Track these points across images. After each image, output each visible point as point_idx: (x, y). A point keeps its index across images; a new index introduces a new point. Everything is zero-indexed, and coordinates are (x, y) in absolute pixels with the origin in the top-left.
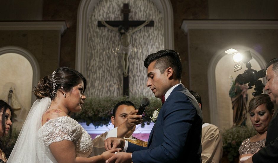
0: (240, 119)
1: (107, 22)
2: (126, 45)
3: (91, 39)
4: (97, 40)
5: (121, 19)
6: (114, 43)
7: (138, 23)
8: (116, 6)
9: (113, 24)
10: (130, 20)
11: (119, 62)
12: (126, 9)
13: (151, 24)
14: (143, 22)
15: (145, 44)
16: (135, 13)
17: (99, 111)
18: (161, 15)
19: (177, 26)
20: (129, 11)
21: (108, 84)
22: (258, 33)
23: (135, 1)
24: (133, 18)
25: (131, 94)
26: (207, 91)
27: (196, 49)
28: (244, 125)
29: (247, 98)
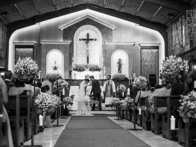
1: (82, 39)
2: (88, 47)
3: (77, 44)
4: (79, 45)
5: (86, 38)
6: (84, 46)
7: (92, 40)
8: (85, 34)
9: (83, 40)
11: (86, 52)
12: (88, 35)
13: (96, 40)
15: (94, 46)
16: (91, 36)
17: (81, 68)
18: (99, 37)
19: (103, 42)
21: (82, 58)
22: (126, 46)
23: (91, 32)
24: (90, 38)
25: (89, 62)
26: (111, 63)
27: (108, 50)
28: (121, 72)
29: (122, 65)
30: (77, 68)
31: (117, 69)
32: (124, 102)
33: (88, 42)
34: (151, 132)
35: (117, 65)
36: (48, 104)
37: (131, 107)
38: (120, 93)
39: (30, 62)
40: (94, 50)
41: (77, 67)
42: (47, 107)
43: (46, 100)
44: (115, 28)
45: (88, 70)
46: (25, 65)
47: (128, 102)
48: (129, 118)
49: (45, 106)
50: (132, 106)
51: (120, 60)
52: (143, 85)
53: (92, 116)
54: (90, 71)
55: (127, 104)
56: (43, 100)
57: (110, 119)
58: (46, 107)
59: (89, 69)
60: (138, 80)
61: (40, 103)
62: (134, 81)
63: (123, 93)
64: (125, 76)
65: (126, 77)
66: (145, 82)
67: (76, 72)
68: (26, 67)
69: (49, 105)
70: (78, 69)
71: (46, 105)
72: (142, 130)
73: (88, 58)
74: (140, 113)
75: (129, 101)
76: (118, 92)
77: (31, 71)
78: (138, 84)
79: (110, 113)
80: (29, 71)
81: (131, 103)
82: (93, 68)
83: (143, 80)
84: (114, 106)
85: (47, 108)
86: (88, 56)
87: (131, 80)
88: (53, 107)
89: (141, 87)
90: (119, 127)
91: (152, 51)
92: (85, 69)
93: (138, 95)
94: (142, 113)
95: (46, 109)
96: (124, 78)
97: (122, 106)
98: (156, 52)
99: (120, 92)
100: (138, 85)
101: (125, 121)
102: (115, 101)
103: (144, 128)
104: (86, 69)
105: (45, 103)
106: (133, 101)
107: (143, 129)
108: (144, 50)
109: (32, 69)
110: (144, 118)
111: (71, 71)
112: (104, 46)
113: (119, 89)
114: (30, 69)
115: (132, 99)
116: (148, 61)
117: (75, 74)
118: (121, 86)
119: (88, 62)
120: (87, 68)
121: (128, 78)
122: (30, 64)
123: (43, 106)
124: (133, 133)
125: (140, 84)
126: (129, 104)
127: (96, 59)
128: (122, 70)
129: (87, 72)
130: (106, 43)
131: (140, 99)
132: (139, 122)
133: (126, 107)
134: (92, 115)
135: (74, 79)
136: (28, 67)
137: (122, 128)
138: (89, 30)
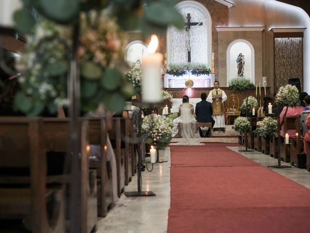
0: (240, 72)
2: (189, 36)
7: (195, 24)
10: (191, 22)
11: (186, 44)
13: (201, 24)
14: (198, 23)
17: (178, 70)
18: (206, 19)
19: (213, 28)
20: (190, 18)
21: (181, 55)
22: (251, 32)
23: (193, 12)
24: (193, 20)
25: (192, 59)
26: (226, 61)
27: (222, 41)
28: (242, 75)
29: (244, 63)
30: (172, 70)
31: (237, 70)
32: (263, 124)
33: (190, 27)
34: (306, 171)
35: (236, 64)
36: (161, 130)
37: (274, 133)
38: (249, 110)
39: (136, 69)
40: (199, 42)
41: (173, 68)
42: (160, 134)
43: (158, 125)
44: (232, 5)
45: (191, 73)
46: (128, 73)
47: (268, 125)
48: (263, 148)
49: (156, 134)
50: (274, 131)
51: (241, 55)
52: (292, 98)
53: (201, 146)
54: (193, 74)
55: (267, 128)
56: (153, 124)
57: (233, 150)
58: (158, 135)
59: (192, 70)
60: (286, 91)
61: (149, 130)
62: (279, 92)
63: (254, 110)
64: (249, 81)
65: (251, 82)
66: (297, 93)
67: (171, 77)
68: (130, 76)
69: (163, 132)
70: (175, 71)
71: (159, 133)
72: (291, 167)
73: (189, 53)
74: (287, 142)
75: (271, 123)
76: (245, 109)
77: (137, 82)
78: (286, 96)
79: (229, 140)
80: (134, 82)
81: (274, 125)
82: (198, 70)
83: (293, 90)
84: (240, 130)
85: (160, 136)
86: (189, 51)
87: (258, 88)
88: (168, 135)
89: (290, 101)
90: (253, 164)
91: (292, 41)
92: (185, 70)
93: (283, 113)
94: (289, 142)
95: (158, 138)
96: (248, 84)
97: (259, 131)
98: (299, 42)
99: (249, 108)
100: (286, 99)
101: (257, 153)
102: (240, 123)
103: (293, 164)
104: (187, 71)
105: (158, 130)
106: (276, 123)
107: (293, 167)
108: (279, 39)
109: (139, 79)
110: (294, 149)
111: (163, 75)
112: (215, 34)
113: (247, 103)
114: (136, 79)
115: (274, 121)
116: (285, 57)
117: (169, 80)
118: (250, 98)
119: (189, 60)
120: (188, 69)
121: (254, 83)
122: (135, 71)
123: (154, 133)
124: (281, 172)
125: (288, 97)
126: (270, 128)
127: (203, 56)
128: (244, 71)
129: (188, 75)
130: (218, 30)
131: (285, 120)
132: (283, 155)
133: (266, 132)
134: (201, 144)
135: (168, 87)
136: (133, 76)
137: (258, 165)
138: (190, 8)
